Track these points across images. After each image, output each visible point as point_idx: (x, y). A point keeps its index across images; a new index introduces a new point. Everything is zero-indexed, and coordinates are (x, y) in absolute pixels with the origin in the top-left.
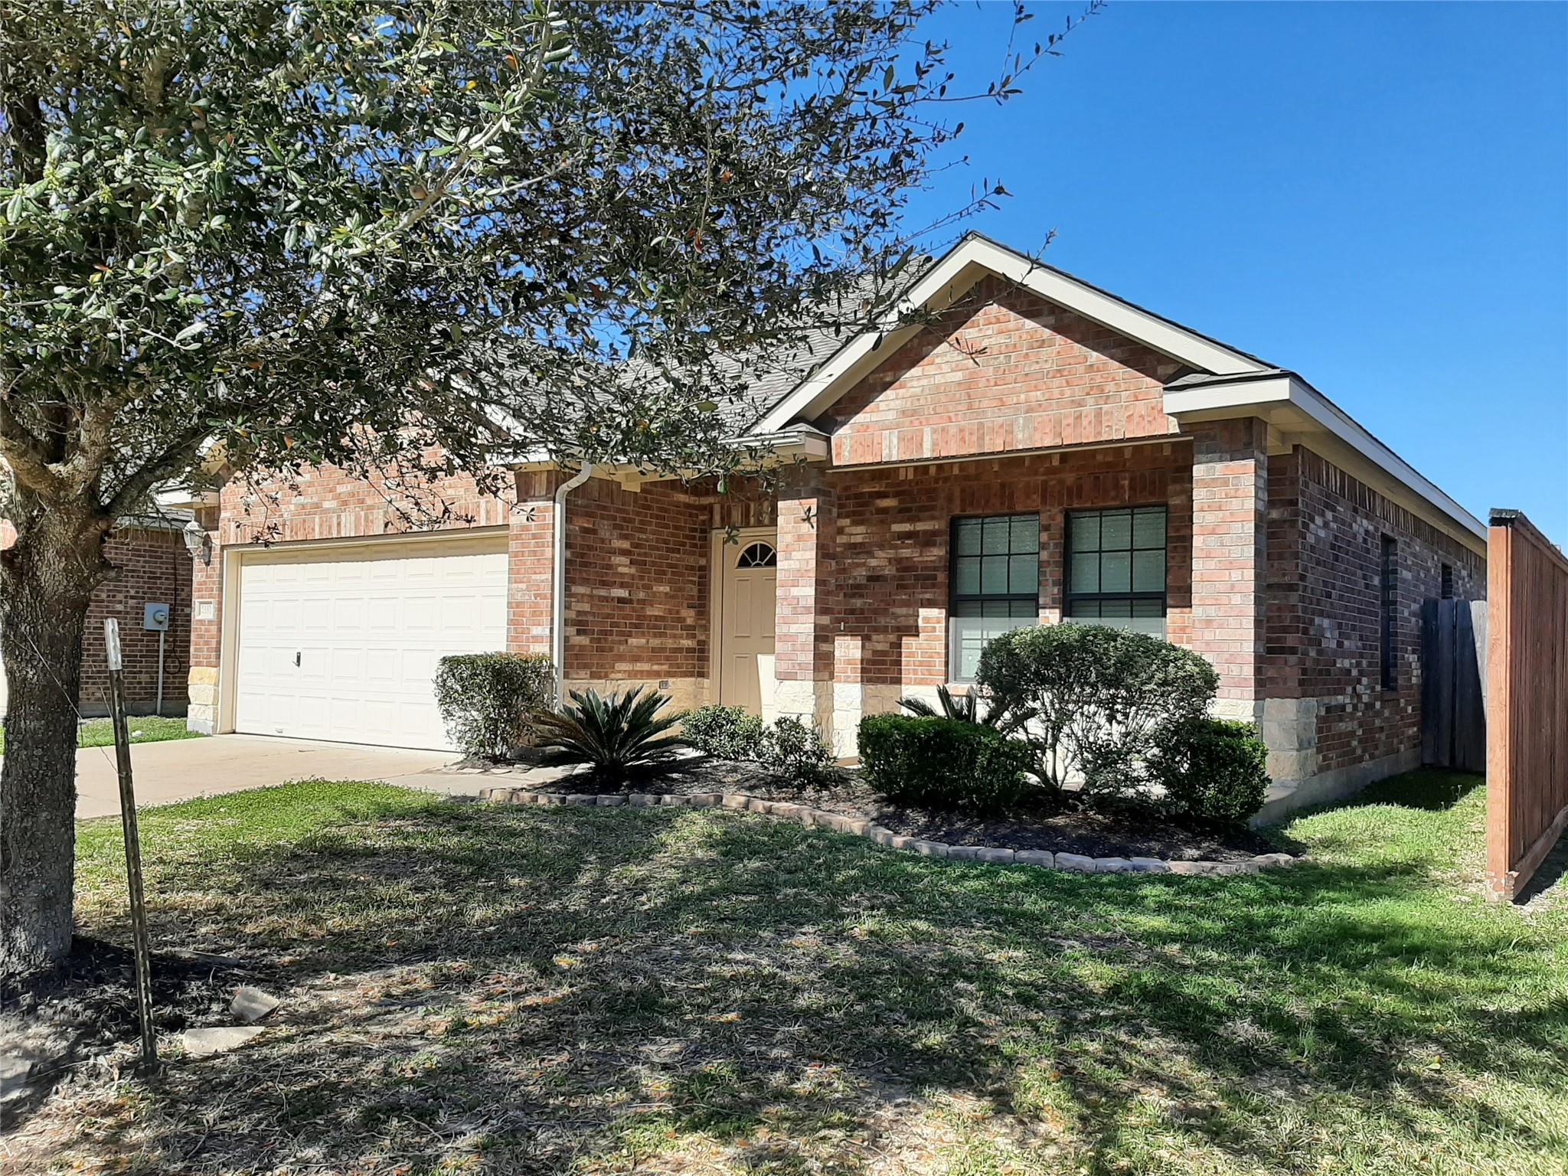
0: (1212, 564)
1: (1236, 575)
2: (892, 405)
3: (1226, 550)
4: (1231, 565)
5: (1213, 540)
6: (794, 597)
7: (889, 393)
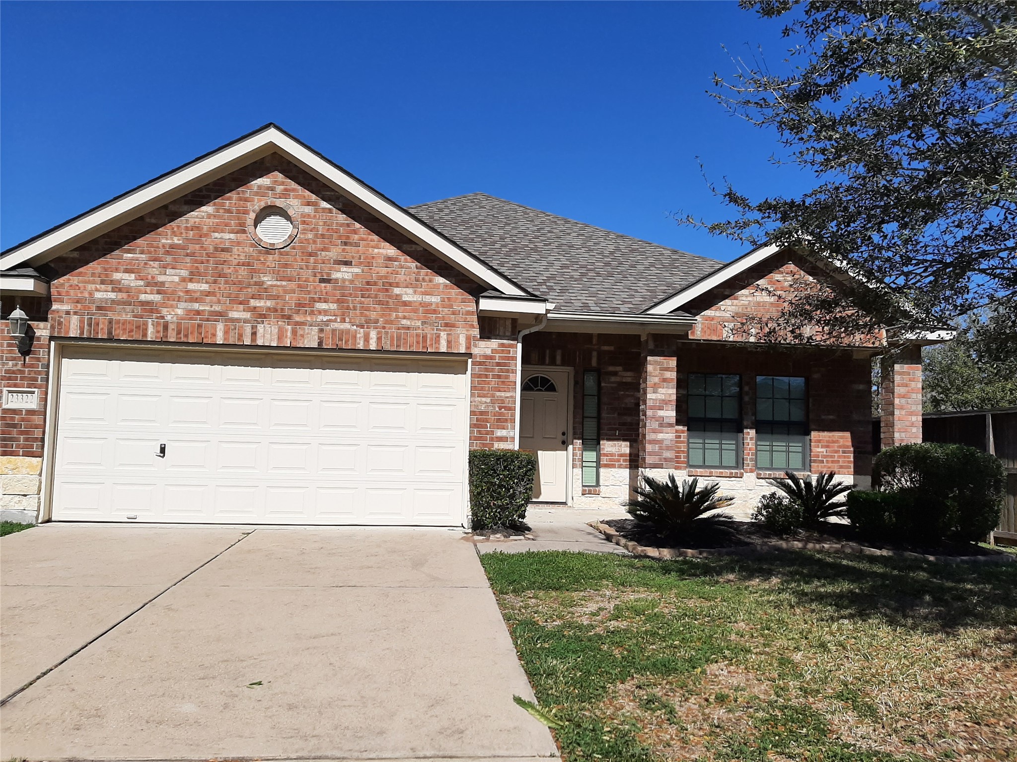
0: (903, 412)
1: (914, 419)
2: (729, 308)
3: (909, 406)
4: (912, 414)
5: (903, 400)
6: (660, 417)
7: (728, 302)
